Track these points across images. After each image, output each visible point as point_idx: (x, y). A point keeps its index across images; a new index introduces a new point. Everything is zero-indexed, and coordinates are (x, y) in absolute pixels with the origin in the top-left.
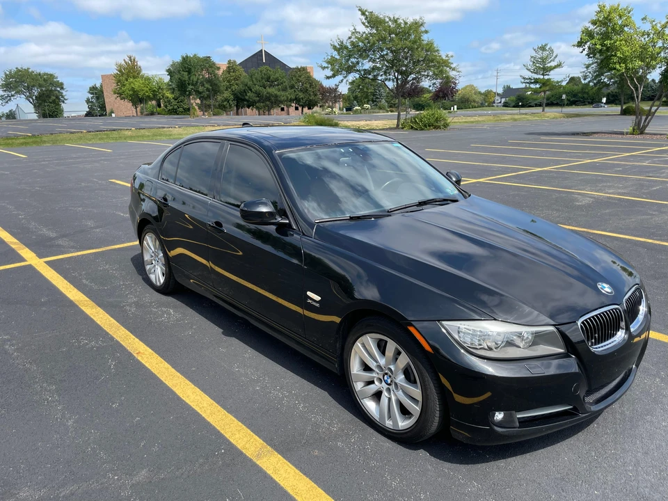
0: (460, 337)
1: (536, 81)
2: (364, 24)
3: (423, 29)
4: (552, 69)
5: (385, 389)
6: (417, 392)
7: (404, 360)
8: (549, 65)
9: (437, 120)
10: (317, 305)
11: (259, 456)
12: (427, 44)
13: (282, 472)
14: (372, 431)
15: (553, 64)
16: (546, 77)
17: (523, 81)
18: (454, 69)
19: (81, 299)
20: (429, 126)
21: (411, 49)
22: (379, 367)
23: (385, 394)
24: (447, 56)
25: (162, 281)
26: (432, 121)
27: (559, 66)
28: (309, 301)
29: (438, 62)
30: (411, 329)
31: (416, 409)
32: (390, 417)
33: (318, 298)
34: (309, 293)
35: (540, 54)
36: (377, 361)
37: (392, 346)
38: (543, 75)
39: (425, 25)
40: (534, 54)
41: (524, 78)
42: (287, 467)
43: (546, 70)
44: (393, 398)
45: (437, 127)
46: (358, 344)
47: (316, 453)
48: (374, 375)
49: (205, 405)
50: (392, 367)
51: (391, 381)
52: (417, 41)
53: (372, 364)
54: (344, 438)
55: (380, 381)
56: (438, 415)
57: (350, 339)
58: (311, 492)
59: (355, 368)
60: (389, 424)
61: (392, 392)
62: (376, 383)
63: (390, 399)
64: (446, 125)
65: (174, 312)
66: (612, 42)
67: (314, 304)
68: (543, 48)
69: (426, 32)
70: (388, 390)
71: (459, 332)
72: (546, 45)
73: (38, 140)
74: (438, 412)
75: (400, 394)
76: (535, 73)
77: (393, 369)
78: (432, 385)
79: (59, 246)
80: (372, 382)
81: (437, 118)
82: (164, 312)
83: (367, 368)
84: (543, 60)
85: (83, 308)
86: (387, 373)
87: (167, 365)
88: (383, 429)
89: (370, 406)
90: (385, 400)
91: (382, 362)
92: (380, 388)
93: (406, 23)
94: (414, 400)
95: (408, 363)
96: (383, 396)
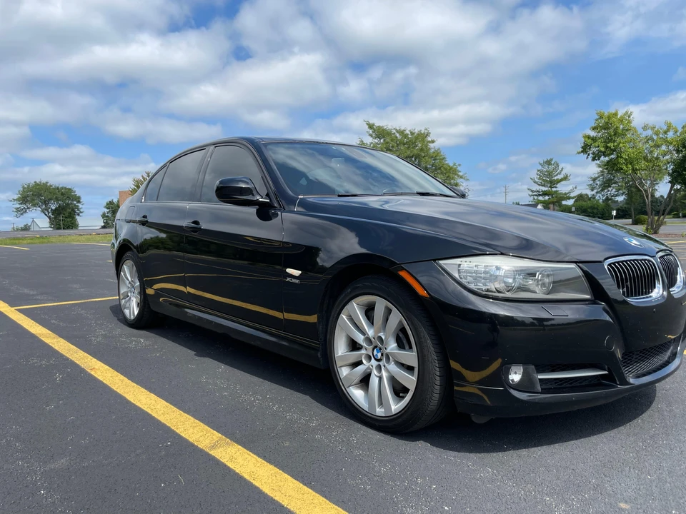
0: (460, 278)
1: (545, 194)
2: (371, 135)
3: (429, 139)
4: (558, 181)
5: (374, 366)
6: (411, 357)
7: (396, 317)
8: (555, 178)
10: (297, 281)
11: (213, 447)
12: (434, 153)
13: (240, 460)
14: (360, 426)
15: (559, 177)
16: (554, 189)
17: (531, 193)
18: (461, 177)
19: (44, 332)
22: (368, 340)
23: (375, 372)
24: (455, 164)
25: (136, 313)
27: (566, 178)
28: (288, 279)
29: (446, 169)
30: (403, 274)
31: (410, 381)
32: (381, 403)
33: (297, 273)
34: (289, 270)
35: (546, 168)
36: (363, 333)
37: (381, 304)
38: (550, 187)
39: (431, 135)
40: (540, 168)
41: (532, 191)
42: (247, 456)
43: (553, 183)
44: (384, 374)
46: (343, 316)
47: (287, 444)
48: (363, 351)
49: (158, 407)
50: (381, 335)
51: (382, 355)
52: (425, 149)
53: (360, 339)
54: (324, 432)
55: (369, 358)
56: (438, 383)
57: (334, 313)
58: (274, 478)
59: (340, 348)
60: (380, 411)
61: (383, 368)
62: (364, 361)
63: (380, 378)
66: (616, 144)
67: (294, 281)
68: (549, 162)
69: (433, 142)
70: (379, 368)
71: (459, 271)
72: (551, 160)
74: (438, 378)
75: (392, 367)
76: (542, 186)
77: (383, 337)
78: (429, 342)
80: (359, 363)
82: (132, 342)
83: (354, 346)
84: (550, 174)
85: (43, 339)
86: (377, 344)
87: (122, 377)
88: (373, 419)
89: (357, 394)
90: (374, 381)
91: (371, 333)
92: (368, 368)
93: (412, 134)
94: (410, 369)
95: (400, 322)
96: (372, 376)
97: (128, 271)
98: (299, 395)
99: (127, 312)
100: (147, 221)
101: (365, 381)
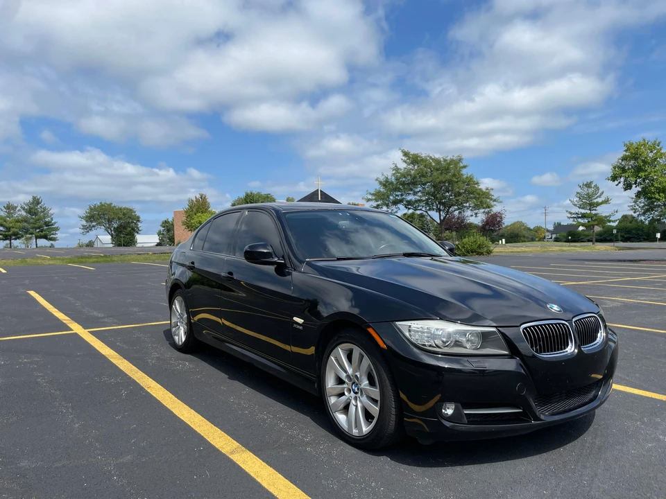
0: (410, 335)
1: (584, 216)
2: (405, 162)
3: (461, 165)
4: (598, 204)
5: (353, 398)
6: (375, 392)
7: (367, 362)
8: (595, 201)
9: (479, 247)
10: (301, 328)
11: (232, 453)
12: (467, 177)
13: (250, 463)
14: (342, 442)
15: (600, 200)
16: (593, 212)
17: (569, 215)
18: (495, 201)
19: (112, 354)
20: (472, 252)
21: (450, 182)
22: (348, 376)
23: (353, 402)
24: (487, 189)
25: (183, 340)
26: (475, 247)
27: (606, 201)
29: (479, 194)
30: (370, 330)
31: (375, 410)
32: (356, 427)
33: (300, 321)
34: (295, 319)
35: (586, 191)
36: (346, 371)
37: (357, 351)
38: (590, 210)
39: (463, 161)
40: (579, 190)
41: (571, 213)
42: (255, 460)
43: (593, 205)
44: (359, 405)
45: (480, 254)
46: (332, 358)
47: (285, 453)
48: (345, 386)
49: (196, 420)
50: (358, 374)
51: (358, 389)
52: (457, 175)
53: (343, 376)
54: (314, 445)
55: (349, 391)
56: (394, 413)
57: (325, 356)
58: (271, 477)
59: (330, 383)
60: (355, 432)
61: (358, 399)
62: (346, 393)
63: (356, 406)
64: (489, 252)
65: (190, 364)
67: (298, 327)
68: (588, 185)
69: (465, 167)
70: (356, 399)
71: (410, 331)
72: (591, 182)
73: (109, 259)
74: (394, 410)
75: (364, 399)
76: (582, 208)
77: (359, 376)
78: (387, 382)
79: (105, 322)
80: (343, 394)
81: (480, 245)
82: (179, 364)
83: (340, 381)
84: (589, 196)
85: (111, 360)
86: (355, 381)
87: (170, 395)
88: (351, 437)
89: (341, 418)
90: (352, 409)
91: (350, 371)
92: (348, 399)
93: (445, 160)
94: (375, 401)
95: (369, 365)
96: (351, 405)
97: (178, 306)
98: (302, 416)
99: (176, 338)
100: (194, 267)
101: (346, 409)
